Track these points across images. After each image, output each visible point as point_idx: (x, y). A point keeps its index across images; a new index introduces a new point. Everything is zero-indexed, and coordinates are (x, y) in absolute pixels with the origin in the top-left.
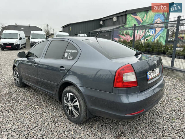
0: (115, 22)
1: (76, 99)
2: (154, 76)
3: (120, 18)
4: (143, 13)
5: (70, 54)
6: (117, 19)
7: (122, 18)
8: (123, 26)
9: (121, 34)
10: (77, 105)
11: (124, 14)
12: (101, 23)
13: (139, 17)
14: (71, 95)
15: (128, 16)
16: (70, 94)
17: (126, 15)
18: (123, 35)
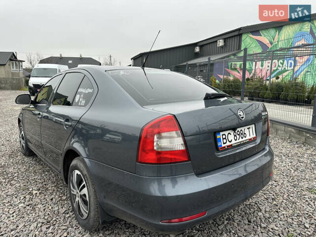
0: (222, 47)
1: (84, 183)
2: (237, 141)
3: (230, 42)
4: (272, 32)
5: (82, 96)
6: (225, 42)
7: (233, 40)
8: (234, 55)
9: (232, 69)
10: (85, 195)
11: (237, 33)
12: (197, 49)
13: (265, 37)
14: (77, 174)
15: (244, 37)
16: (77, 172)
17: (240, 35)
18: (235, 69)
